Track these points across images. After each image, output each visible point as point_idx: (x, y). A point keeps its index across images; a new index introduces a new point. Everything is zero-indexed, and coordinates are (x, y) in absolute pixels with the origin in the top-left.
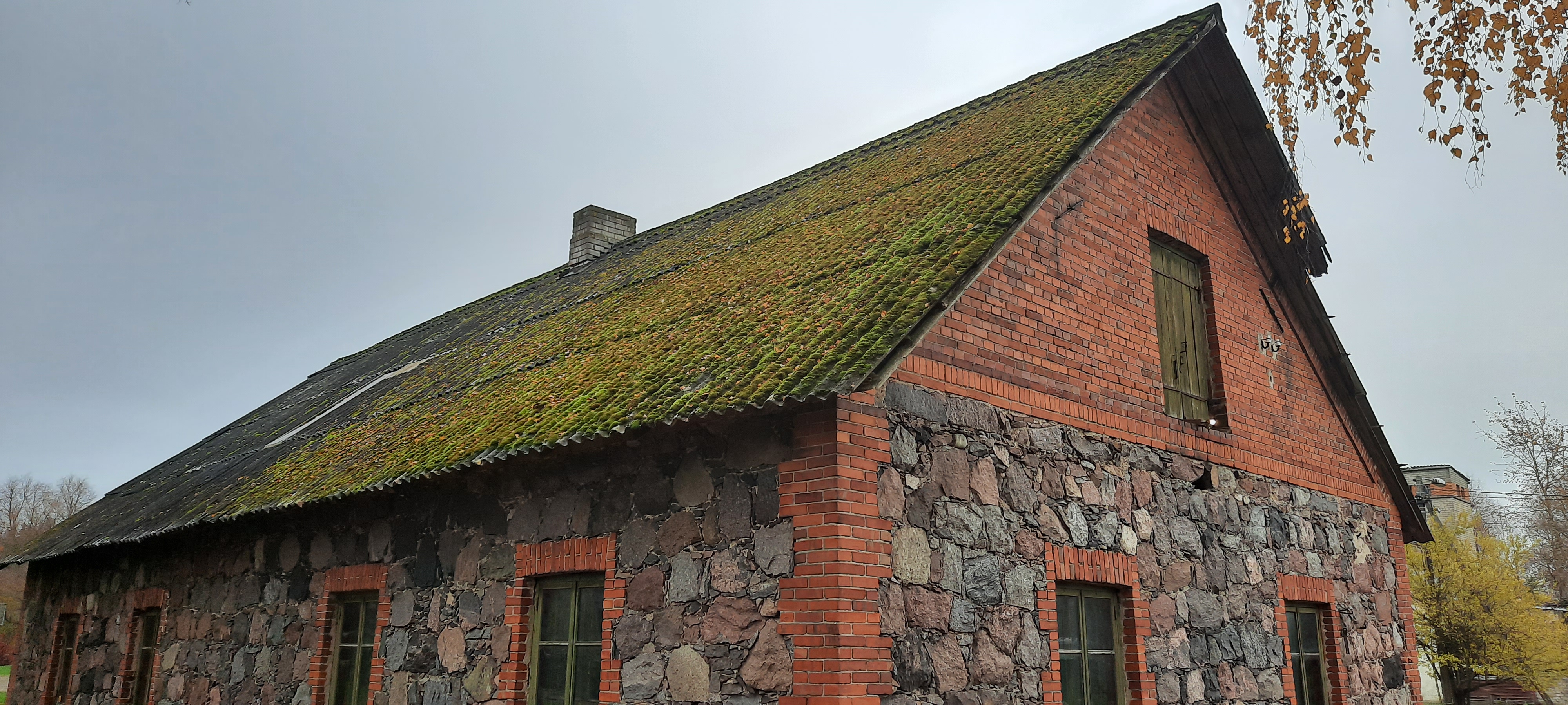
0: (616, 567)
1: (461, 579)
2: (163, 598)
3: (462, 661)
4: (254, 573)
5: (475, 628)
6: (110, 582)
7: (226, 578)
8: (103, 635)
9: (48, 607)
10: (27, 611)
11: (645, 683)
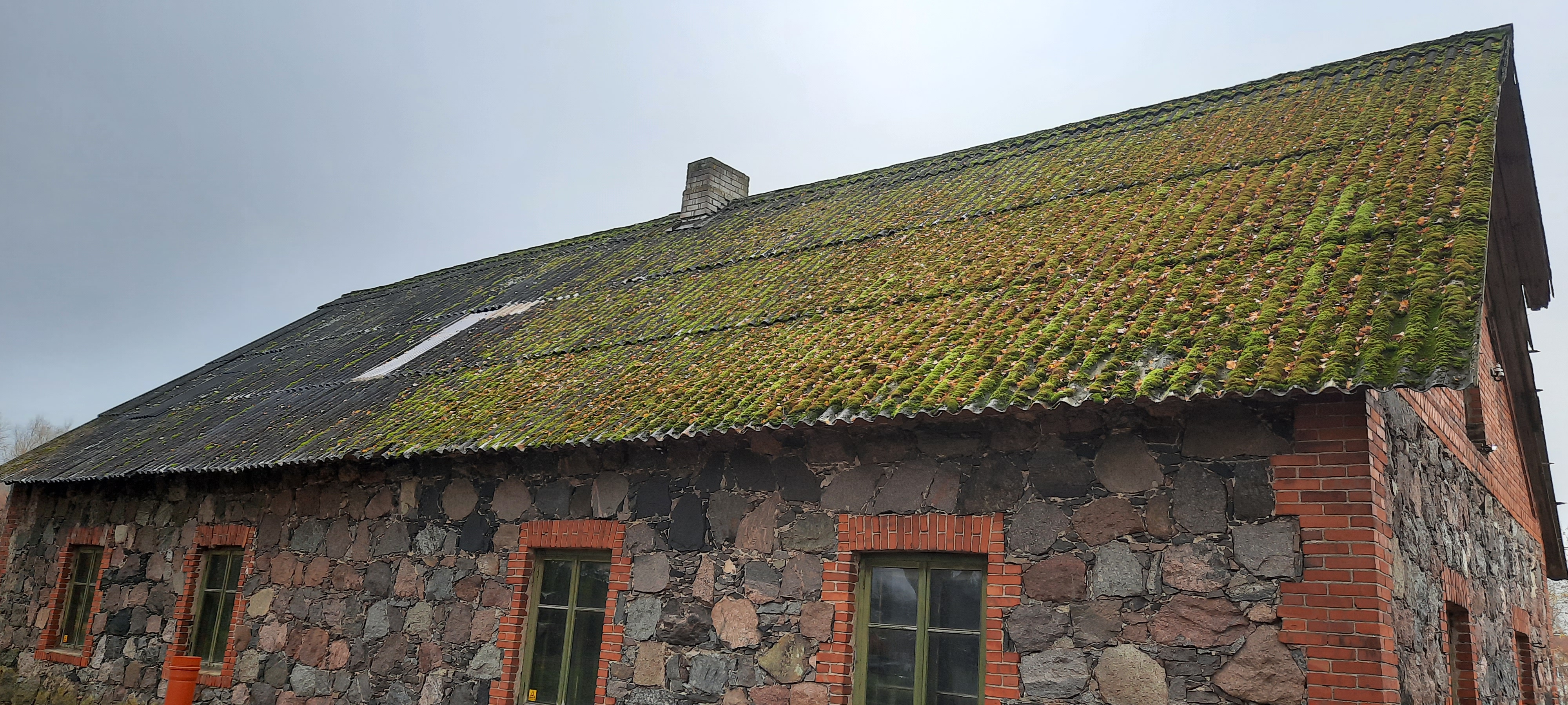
0: (1005, 550)
1: (746, 546)
2: (246, 536)
3: (754, 638)
4: (399, 518)
5: (773, 602)
6: (154, 513)
7: (351, 521)
8: (143, 571)
9: (49, 536)
10: (13, 538)
11: (1058, 680)
